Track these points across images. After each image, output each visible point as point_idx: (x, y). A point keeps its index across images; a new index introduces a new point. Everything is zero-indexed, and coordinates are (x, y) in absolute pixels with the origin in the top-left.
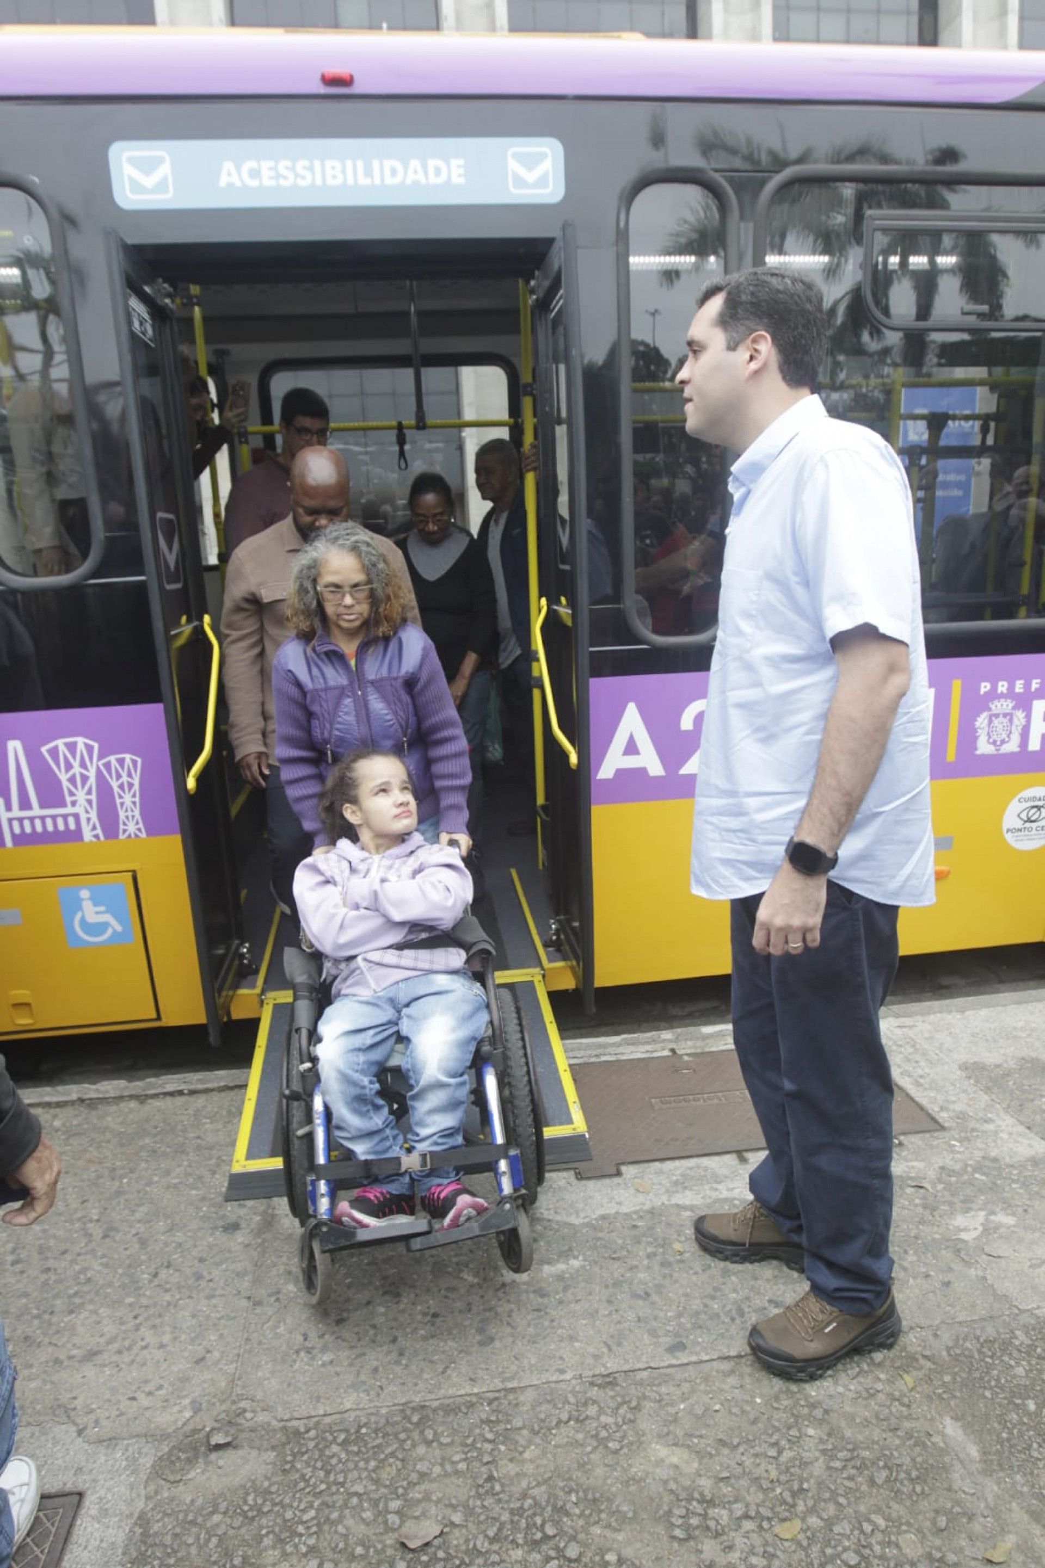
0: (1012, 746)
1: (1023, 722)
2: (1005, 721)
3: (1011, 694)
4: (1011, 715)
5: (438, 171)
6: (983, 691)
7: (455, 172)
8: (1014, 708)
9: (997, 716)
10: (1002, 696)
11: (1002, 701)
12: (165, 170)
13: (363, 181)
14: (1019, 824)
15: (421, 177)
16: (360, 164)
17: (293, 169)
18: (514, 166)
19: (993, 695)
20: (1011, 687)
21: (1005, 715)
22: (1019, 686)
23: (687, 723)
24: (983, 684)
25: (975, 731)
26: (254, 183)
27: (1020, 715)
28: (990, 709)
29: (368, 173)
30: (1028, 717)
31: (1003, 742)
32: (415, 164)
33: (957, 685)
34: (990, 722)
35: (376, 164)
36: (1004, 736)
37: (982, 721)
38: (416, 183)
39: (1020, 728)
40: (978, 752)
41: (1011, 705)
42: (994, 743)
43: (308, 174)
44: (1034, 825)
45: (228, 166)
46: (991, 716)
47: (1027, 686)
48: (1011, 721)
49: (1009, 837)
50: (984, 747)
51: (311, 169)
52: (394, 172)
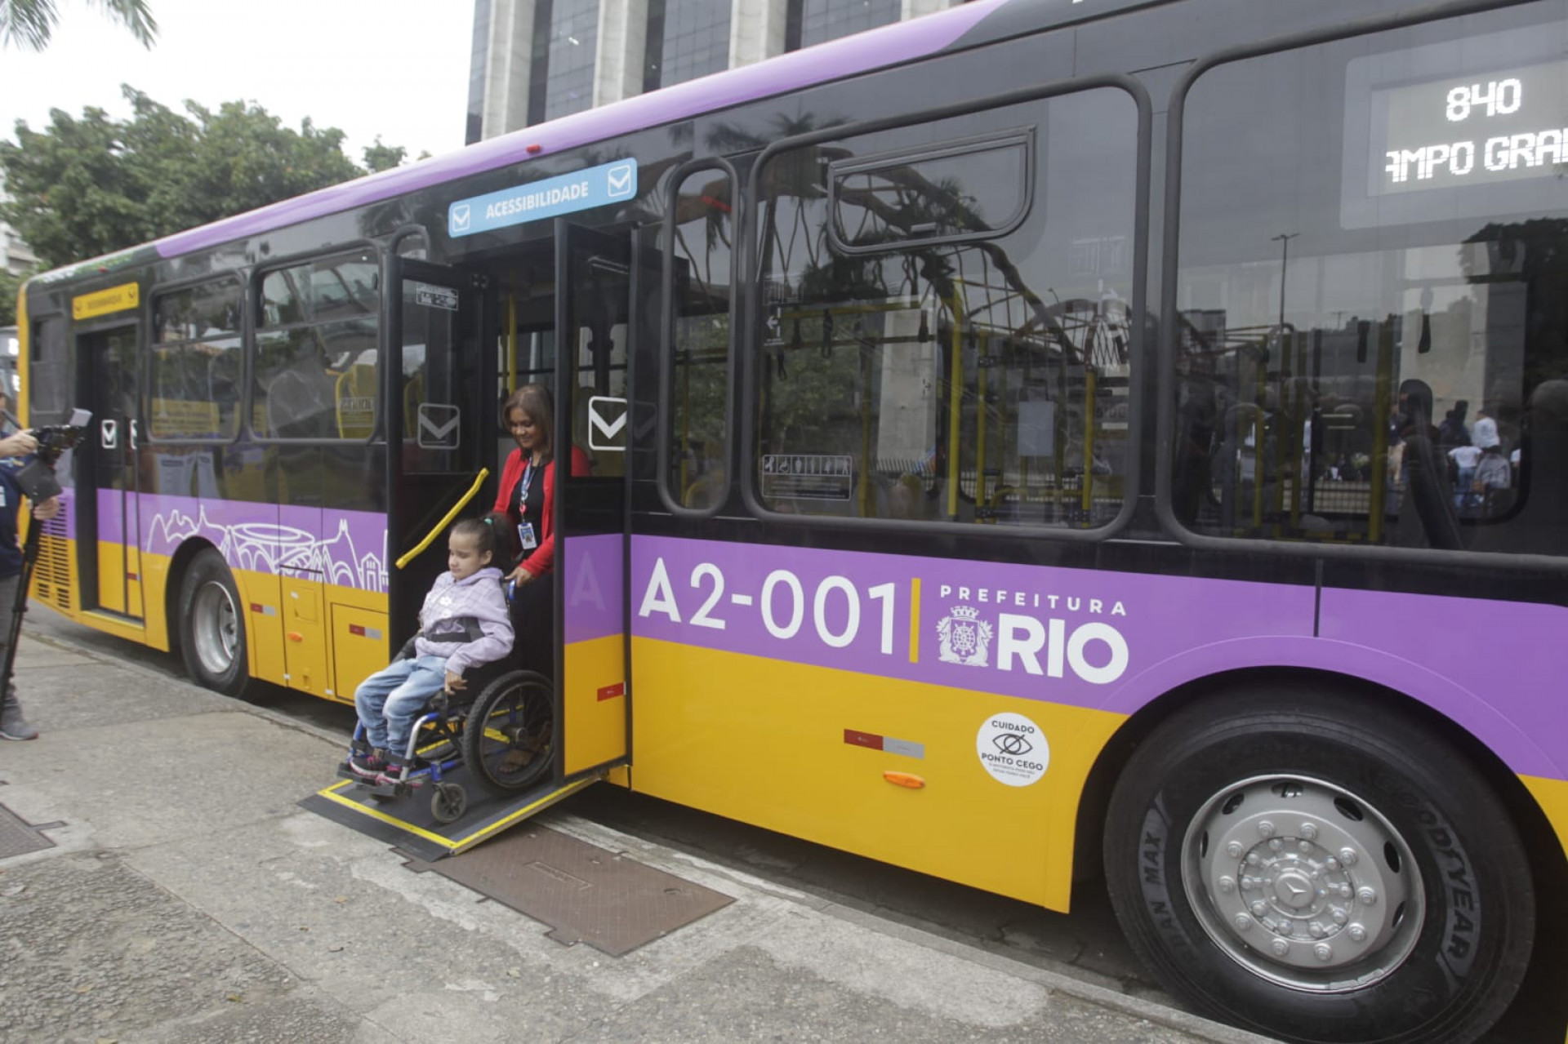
0: (979, 659)
1: (990, 635)
2: (970, 630)
3: (973, 602)
4: (975, 625)
5: (576, 191)
6: (943, 594)
7: (584, 189)
8: (977, 618)
9: (960, 623)
10: (963, 602)
11: (965, 607)
12: (468, 214)
13: (543, 204)
14: (996, 752)
15: (568, 197)
16: (542, 194)
17: (514, 203)
18: (611, 180)
19: (954, 599)
20: (974, 595)
21: (969, 624)
22: (982, 595)
23: (695, 582)
24: (943, 587)
25: (937, 635)
26: (499, 215)
27: (985, 628)
28: (952, 615)
29: (545, 200)
30: (995, 630)
31: (968, 653)
32: (566, 189)
33: (916, 584)
34: (953, 629)
35: (548, 193)
36: (969, 646)
37: (944, 625)
38: (565, 200)
39: (986, 641)
40: (942, 659)
41: (974, 615)
42: (959, 652)
43: (520, 205)
44: (1015, 758)
45: (490, 207)
46: (953, 623)
47: (992, 596)
48: (975, 631)
49: (985, 762)
50: (947, 655)
51: (521, 202)
52: (556, 196)
